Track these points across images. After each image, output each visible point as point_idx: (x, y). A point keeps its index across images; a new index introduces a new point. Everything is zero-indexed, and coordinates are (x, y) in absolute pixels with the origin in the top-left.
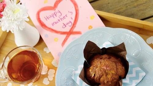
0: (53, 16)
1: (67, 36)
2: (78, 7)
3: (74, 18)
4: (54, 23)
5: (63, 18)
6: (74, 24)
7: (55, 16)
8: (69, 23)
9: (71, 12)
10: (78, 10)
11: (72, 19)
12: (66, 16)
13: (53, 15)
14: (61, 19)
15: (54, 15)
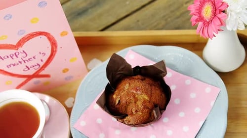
0: (11, 57)
1: (27, 80)
2: (56, 47)
3: (45, 61)
4: (11, 65)
5: (27, 59)
6: (42, 68)
7: (14, 57)
8: (36, 66)
9: (43, 54)
10: (56, 51)
11: (42, 61)
12: (33, 58)
13: (12, 55)
14: (24, 61)
15: (14, 55)
